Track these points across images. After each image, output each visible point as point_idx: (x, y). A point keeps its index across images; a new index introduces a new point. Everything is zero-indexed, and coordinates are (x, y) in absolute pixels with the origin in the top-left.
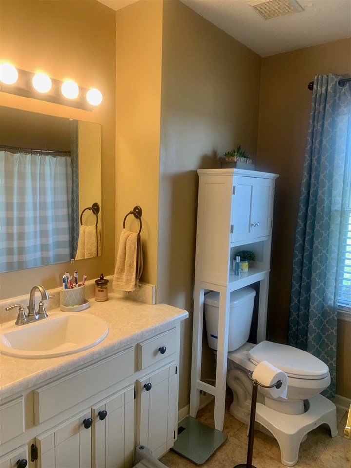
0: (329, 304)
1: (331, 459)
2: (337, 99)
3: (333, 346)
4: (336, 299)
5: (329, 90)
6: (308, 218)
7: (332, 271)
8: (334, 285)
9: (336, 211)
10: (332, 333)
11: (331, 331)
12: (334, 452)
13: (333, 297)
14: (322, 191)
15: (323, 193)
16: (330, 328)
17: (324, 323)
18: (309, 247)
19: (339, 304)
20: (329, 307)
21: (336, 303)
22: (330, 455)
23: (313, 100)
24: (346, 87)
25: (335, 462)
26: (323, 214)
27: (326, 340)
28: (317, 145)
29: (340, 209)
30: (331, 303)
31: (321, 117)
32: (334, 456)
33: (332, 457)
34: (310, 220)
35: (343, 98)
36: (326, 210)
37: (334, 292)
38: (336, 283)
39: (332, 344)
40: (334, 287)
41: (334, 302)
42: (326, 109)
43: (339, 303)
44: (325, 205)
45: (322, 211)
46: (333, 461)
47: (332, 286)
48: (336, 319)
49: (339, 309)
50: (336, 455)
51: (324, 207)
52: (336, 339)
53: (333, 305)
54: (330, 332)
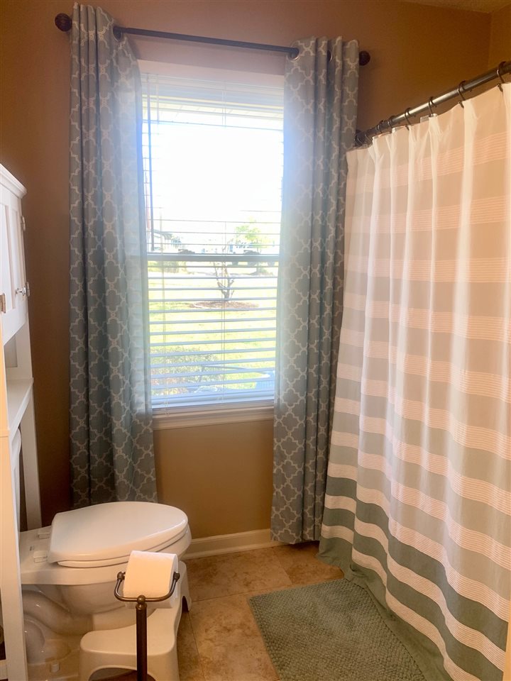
0: (137, 412)
1: (212, 644)
2: (114, 60)
3: (150, 476)
4: (149, 400)
5: (101, 38)
6: (90, 272)
7: (136, 357)
8: (143, 379)
9: (132, 257)
10: (148, 455)
11: (146, 452)
12: (206, 630)
13: (142, 399)
14: (112, 223)
15: (113, 228)
16: (143, 448)
17: (135, 444)
18: (96, 324)
19: (153, 407)
20: (139, 416)
21: (149, 407)
22: (206, 639)
23: (76, 50)
24: (124, 43)
25: (219, 645)
26: (117, 263)
27: (139, 470)
28: (92, 138)
29: (139, 255)
30: (141, 409)
31: (92, 86)
32: (210, 637)
33: (211, 640)
34: (94, 277)
35: (122, 59)
36: (120, 257)
37: (143, 390)
38: (145, 374)
39: (148, 472)
40: (142, 383)
41: (146, 405)
42: (100, 74)
43: (154, 404)
44: (118, 248)
45: (115, 257)
46: (216, 646)
47: (139, 381)
48: (151, 431)
49: (154, 415)
50: (212, 633)
51: (117, 250)
52: (153, 463)
53: (144, 411)
54: (144, 455)
